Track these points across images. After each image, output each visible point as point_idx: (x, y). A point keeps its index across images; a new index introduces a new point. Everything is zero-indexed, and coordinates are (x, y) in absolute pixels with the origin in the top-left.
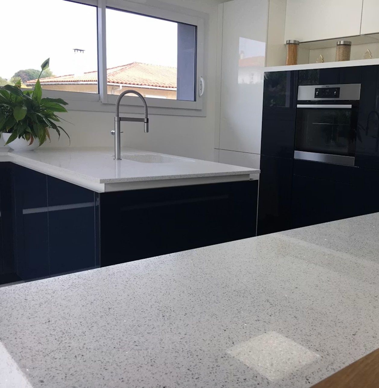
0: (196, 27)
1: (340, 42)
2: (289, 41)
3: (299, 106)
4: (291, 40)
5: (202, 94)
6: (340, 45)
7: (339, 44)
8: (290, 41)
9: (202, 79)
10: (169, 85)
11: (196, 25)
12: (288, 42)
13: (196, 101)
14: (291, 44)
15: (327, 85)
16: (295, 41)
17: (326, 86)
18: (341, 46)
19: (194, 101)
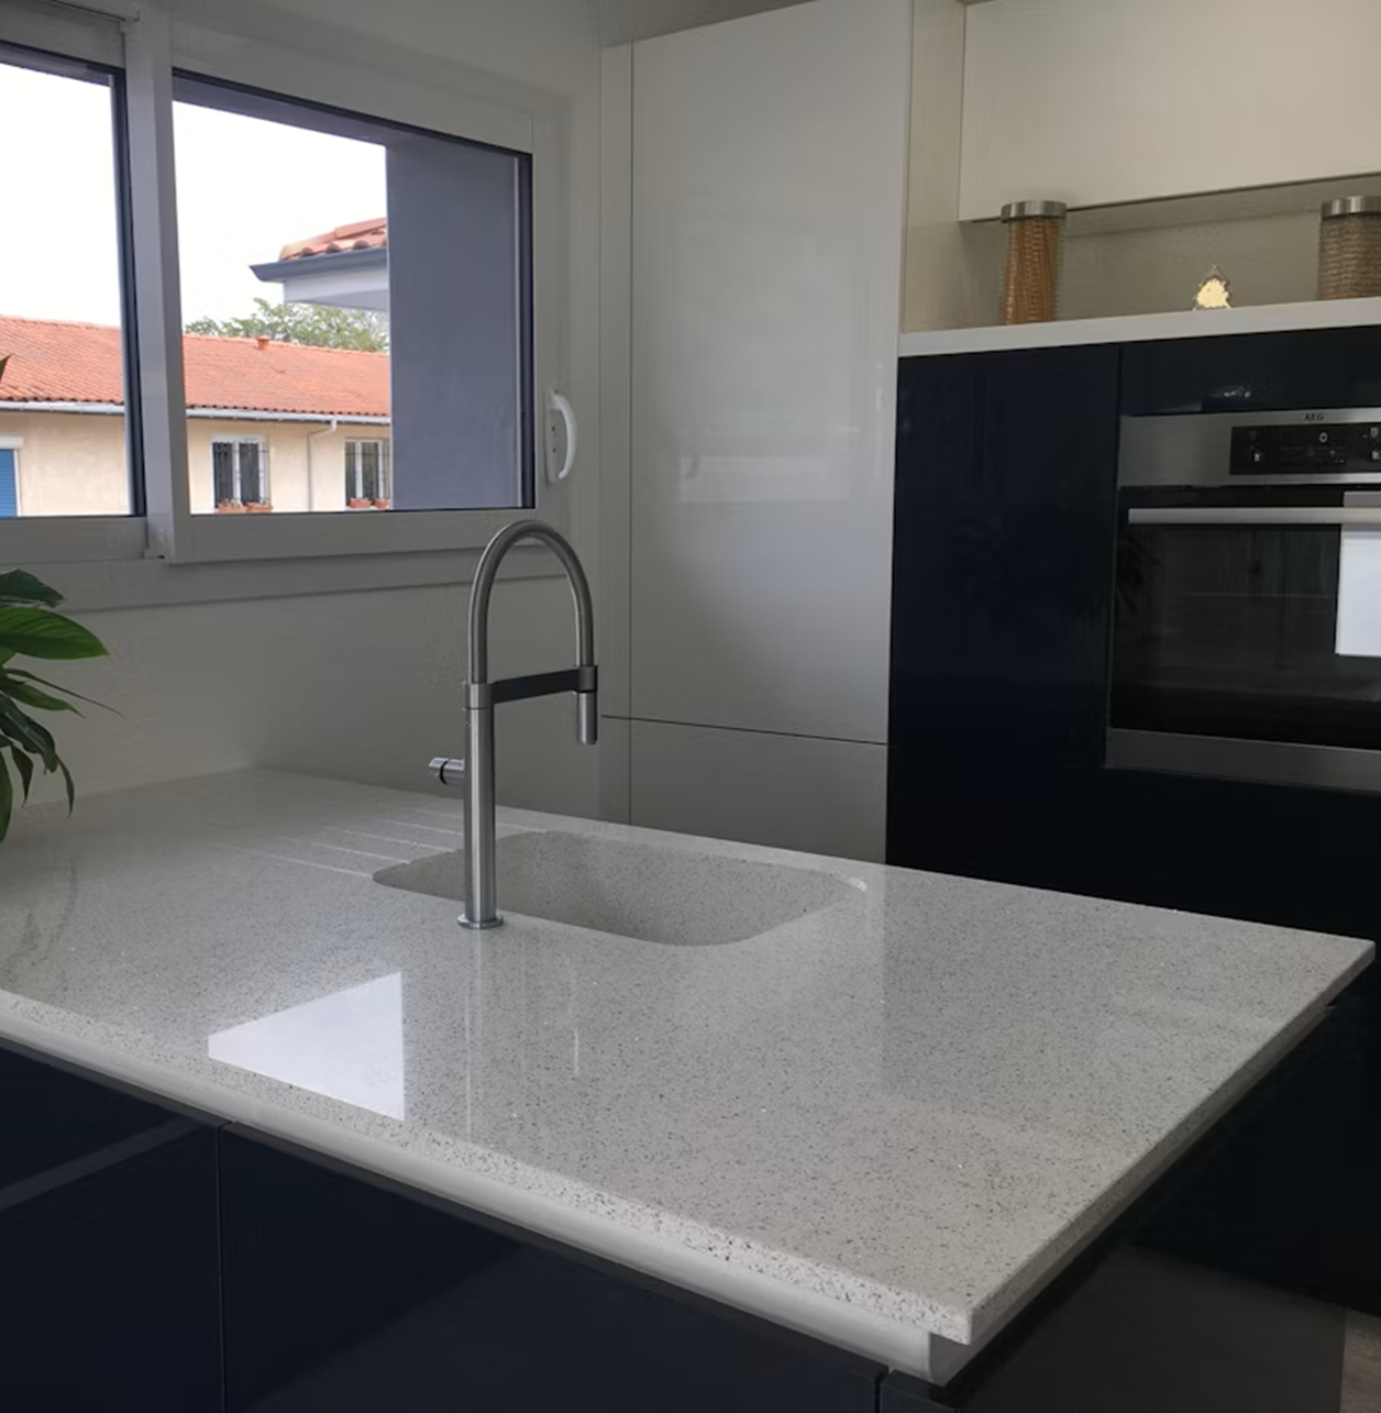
0: (526, 159)
1: (1345, 204)
2: (1021, 206)
3: (1137, 515)
4: (1030, 202)
5: (562, 475)
6: (1343, 216)
7: (1336, 210)
8: (1027, 206)
9: (560, 403)
10: (33, 389)
11: (529, 151)
12: (1013, 214)
13: (533, 507)
14: (1027, 222)
15: (1310, 412)
16: (1048, 205)
17: (1307, 417)
18: (1354, 224)
19: (524, 507)
